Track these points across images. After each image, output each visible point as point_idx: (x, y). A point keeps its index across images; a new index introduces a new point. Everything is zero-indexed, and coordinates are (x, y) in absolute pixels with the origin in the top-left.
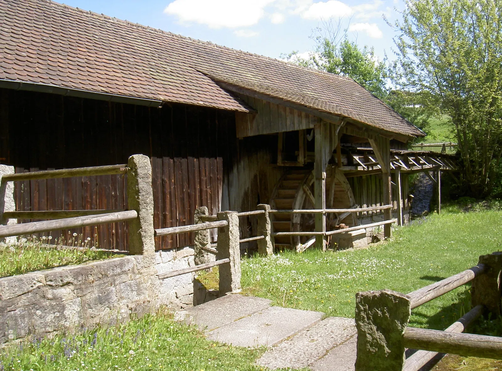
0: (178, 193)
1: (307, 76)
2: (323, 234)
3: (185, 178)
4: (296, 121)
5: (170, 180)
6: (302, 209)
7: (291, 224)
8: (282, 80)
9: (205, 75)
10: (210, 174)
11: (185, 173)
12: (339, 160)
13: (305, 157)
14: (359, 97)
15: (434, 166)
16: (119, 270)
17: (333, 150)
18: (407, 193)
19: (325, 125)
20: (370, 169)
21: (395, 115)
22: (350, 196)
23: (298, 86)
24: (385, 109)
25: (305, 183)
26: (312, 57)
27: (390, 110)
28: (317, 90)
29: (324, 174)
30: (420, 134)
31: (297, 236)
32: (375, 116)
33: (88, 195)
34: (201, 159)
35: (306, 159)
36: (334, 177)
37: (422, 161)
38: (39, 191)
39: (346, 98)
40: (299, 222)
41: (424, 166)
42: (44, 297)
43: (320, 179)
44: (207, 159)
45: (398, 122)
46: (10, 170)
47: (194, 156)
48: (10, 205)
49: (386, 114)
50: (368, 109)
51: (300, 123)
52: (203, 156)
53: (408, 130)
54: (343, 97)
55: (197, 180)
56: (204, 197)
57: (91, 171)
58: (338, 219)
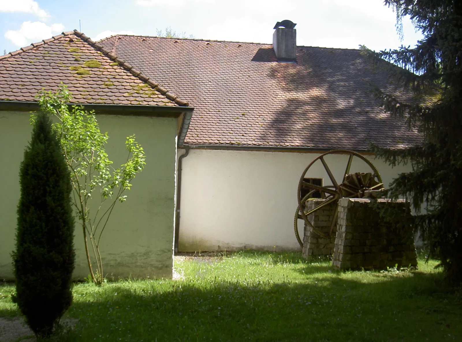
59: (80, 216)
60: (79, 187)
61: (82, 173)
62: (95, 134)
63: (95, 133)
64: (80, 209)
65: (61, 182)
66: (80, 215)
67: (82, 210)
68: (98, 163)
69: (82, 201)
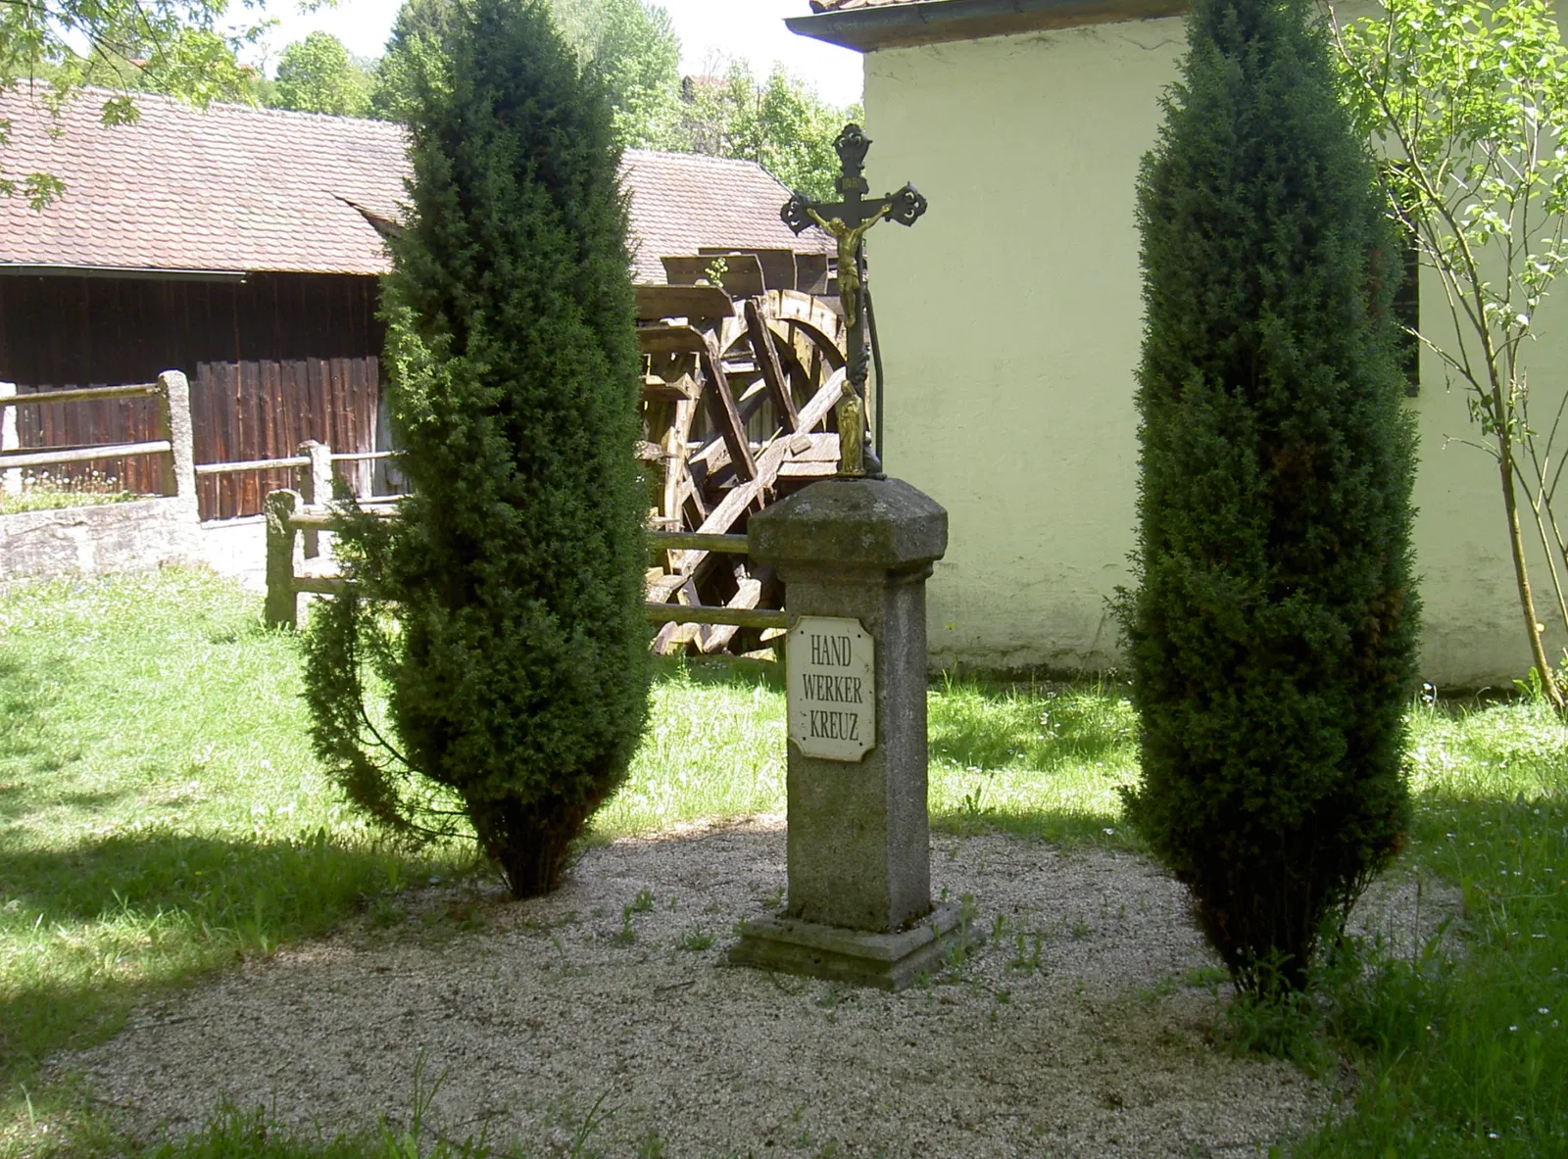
0: (290, 420)
3: (303, 394)
5: (274, 398)
9: (351, 204)
10: (351, 386)
11: (303, 385)
16: (144, 513)
33: (131, 424)
34: (335, 361)
38: (53, 419)
42: (53, 536)
44: (346, 361)
46: (5, 390)
47: (318, 356)
48: (11, 441)
52: (339, 355)
55: (327, 397)
56: (340, 427)
57: (115, 393)
59: (1485, 420)
60: (1477, 290)
61: (1488, 228)
62: (1536, 50)
63: (1535, 44)
64: (1488, 390)
65: (1331, 235)
66: (1487, 415)
67: (1497, 391)
68: (1559, 176)
69: (1493, 353)
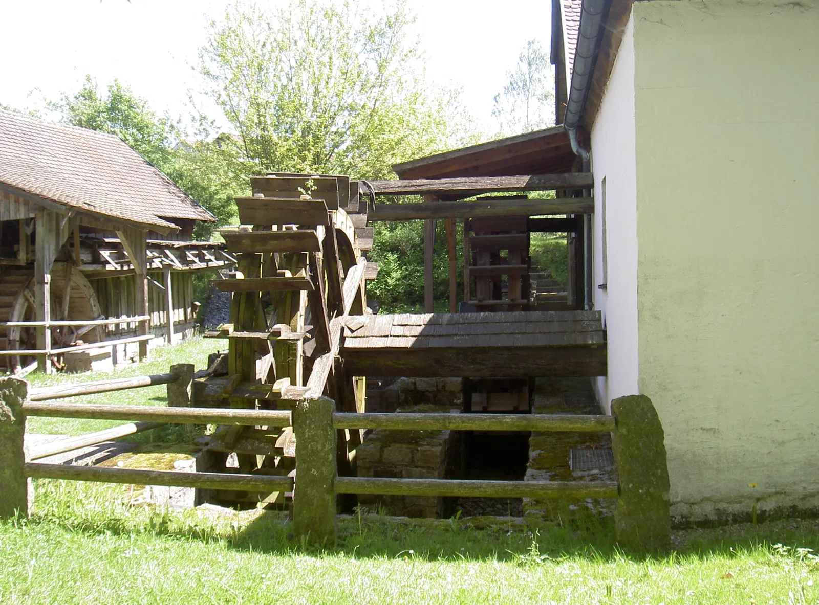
1: (45, 133)
2: (46, 354)
4: (12, 208)
6: (24, 321)
7: (7, 342)
8: (6, 143)
12: (78, 257)
13: (27, 253)
14: (123, 165)
15: (226, 262)
17: (61, 246)
18: (190, 300)
19: (49, 215)
20: (126, 268)
21: (174, 191)
22: (93, 305)
23: (28, 151)
24: (160, 183)
25: (27, 287)
26: (63, 96)
27: (168, 183)
28: (57, 156)
29: (48, 278)
30: (207, 219)
31: (15, 355)
32: (142, 194)
35: (29, 256)
36: (70, 280)
37: (208, 257)
39: (102, 167)
40: (18, 339)
41: (210, 263)
43: (42, 283)
45: (177, 201)
49: (161, 190)
50: (133, 182)
51: (17, 210)
53: (190, 213)
54: (96, 166)
58: (75, 335)
